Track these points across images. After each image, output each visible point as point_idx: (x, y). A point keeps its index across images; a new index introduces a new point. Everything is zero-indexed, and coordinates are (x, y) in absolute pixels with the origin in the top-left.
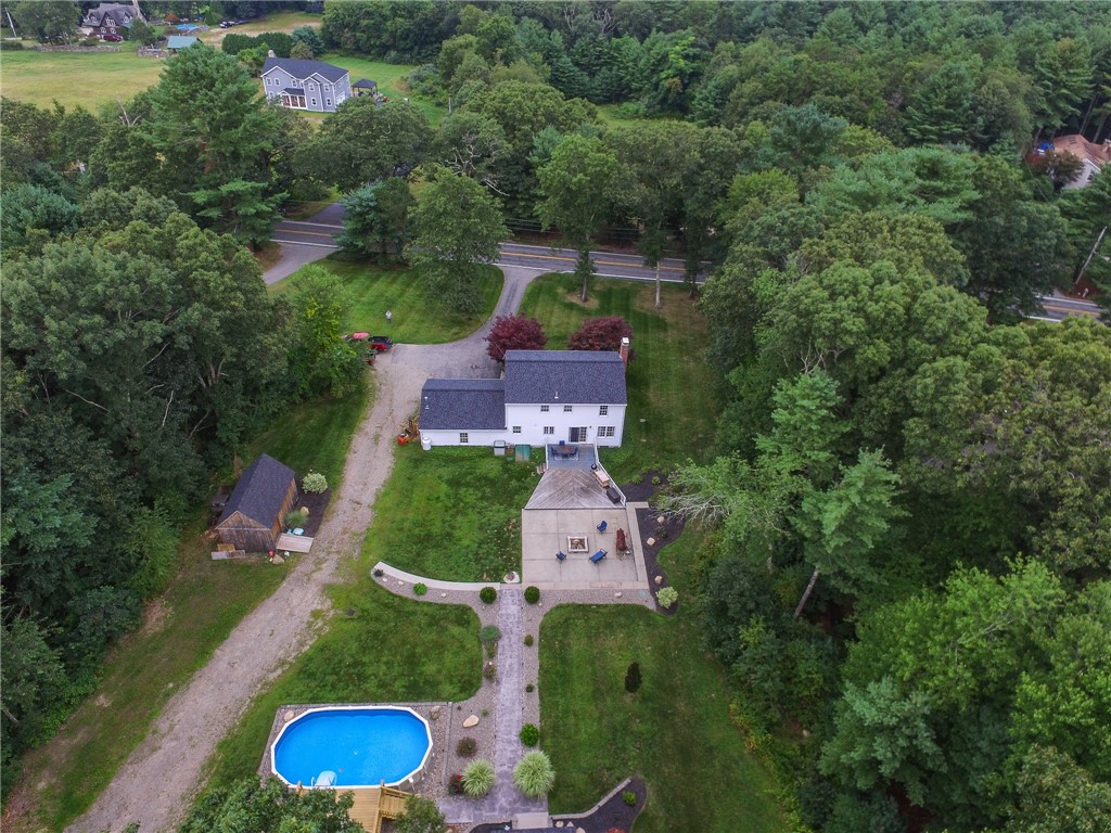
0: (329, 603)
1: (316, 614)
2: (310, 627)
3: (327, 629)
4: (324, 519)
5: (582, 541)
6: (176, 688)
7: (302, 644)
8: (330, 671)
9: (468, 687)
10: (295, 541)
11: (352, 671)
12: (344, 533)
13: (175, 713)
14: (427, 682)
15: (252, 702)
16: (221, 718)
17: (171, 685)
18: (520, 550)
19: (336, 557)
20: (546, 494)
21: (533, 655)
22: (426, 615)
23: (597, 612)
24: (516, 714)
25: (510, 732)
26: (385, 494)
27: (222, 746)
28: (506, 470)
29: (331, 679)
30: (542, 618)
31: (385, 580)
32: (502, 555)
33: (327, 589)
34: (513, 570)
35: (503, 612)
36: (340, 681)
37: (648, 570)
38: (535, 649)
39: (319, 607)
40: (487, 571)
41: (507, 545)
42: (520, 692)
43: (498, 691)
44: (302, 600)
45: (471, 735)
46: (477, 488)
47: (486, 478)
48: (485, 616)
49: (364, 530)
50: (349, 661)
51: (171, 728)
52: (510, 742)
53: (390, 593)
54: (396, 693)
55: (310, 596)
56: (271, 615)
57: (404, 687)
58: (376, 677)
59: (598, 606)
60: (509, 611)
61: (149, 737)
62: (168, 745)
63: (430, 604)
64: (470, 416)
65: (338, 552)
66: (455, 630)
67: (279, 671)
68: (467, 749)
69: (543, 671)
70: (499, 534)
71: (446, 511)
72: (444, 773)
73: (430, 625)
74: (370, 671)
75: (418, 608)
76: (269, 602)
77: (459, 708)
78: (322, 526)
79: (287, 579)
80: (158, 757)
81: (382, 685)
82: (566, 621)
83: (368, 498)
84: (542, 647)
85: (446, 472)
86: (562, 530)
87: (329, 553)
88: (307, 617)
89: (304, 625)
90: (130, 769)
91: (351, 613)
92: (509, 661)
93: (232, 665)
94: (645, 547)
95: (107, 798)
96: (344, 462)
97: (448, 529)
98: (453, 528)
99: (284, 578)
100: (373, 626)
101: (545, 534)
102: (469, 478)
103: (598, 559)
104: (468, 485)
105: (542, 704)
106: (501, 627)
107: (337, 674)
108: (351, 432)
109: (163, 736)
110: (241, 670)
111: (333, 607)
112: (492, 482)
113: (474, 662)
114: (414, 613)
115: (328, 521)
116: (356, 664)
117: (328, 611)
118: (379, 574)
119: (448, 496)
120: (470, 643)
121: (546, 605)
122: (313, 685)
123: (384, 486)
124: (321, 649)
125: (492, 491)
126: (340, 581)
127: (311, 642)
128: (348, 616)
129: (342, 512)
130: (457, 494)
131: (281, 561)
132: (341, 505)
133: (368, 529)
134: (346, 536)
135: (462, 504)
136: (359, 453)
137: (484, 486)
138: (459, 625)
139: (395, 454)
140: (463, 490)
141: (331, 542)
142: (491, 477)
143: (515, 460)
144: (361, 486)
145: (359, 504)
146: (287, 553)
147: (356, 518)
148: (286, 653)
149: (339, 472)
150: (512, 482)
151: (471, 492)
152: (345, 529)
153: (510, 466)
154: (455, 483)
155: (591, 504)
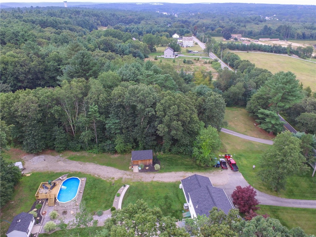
0: (116, 180)
3: (108, 181)
6: (95, 163)
7: (104, 178)
8: (95, 184)
10: (136, 169)
13: (89, 164)
15: (90, 174)
16: (86, 171)
19: (132, 178)
22: (110, 198)
25: (66, 222)
26: (158, 182)
28: (177, 211)
29: (92, 184)
31: (123, 188)
33: (121, 178)
35: (108, 216)
36: (91, 186)
39: (115, 178)
45: (68, 213)
46: (165, 204)
47: (171, 205)
48: (108, 211)
49: (142, 181)
50: (97, 186)
51: (86, 165)
53: (118, 190)
54: (85, 196)
55: (119, 176)
56: (113, 171)
57: (87, 198)
58: (91, 192)
61: (84, 163)
62: (82, 165)
63: (114, 199)
65: (134, 178)
67: (97, 176)
68: (65, 213)
71: (153, 198)
73: (106, 200)
74: (93, 191)
75: (113, 196)
76: (117, 170)
77: (77, 210)
78: (143, 173)
79: (124, 171)
80: (79, 165)
81: (88, 193)
83: (155, 179)
84: (93, 228)
85: (171, 194)
87: (133, 176)
88: (112, 177)
89: (110, 177)
91: (113, 184)
93: (100, 169)
95: (72, 161)
96: (171, 172)
100: (108, 189)
102: (169, 201)
104: (166, 201)
108: (184, 171)
110: (98, 170)
112: (169, 207)
115: (145, 173)
116: (96, 188)
117: (114, 180)
118: (125, 186)
119: (160, 197)
120: (98, 210)
122: (91, 182)
123: (162, 182)
124: (102, 181)
125: (165, 208)
126: (123, 180)
127: (105, 179)
128: (112, 184)
129: (149, 175)
130: (161, 199)
131: (130, 169)
132: (152, 175)
133: (143, 182)
134: (140, 178)
135: (156, 201)
136: (175, 174)
137: (167, 206)
138: (105, 206)
139: (176, 181)
140: (164, 200)
141: (137, 176)
142: (172, 207)
143: (183, 213)
144: (161, 177)
145: (153, 178)
146: (132, 169)
147: (147, 178)
148: (102, 176)
149: (165, 172)
150: (171, 213)
151: (163, 202)
152: (143, 177)
153: (179, 212)
154: (166, 198)
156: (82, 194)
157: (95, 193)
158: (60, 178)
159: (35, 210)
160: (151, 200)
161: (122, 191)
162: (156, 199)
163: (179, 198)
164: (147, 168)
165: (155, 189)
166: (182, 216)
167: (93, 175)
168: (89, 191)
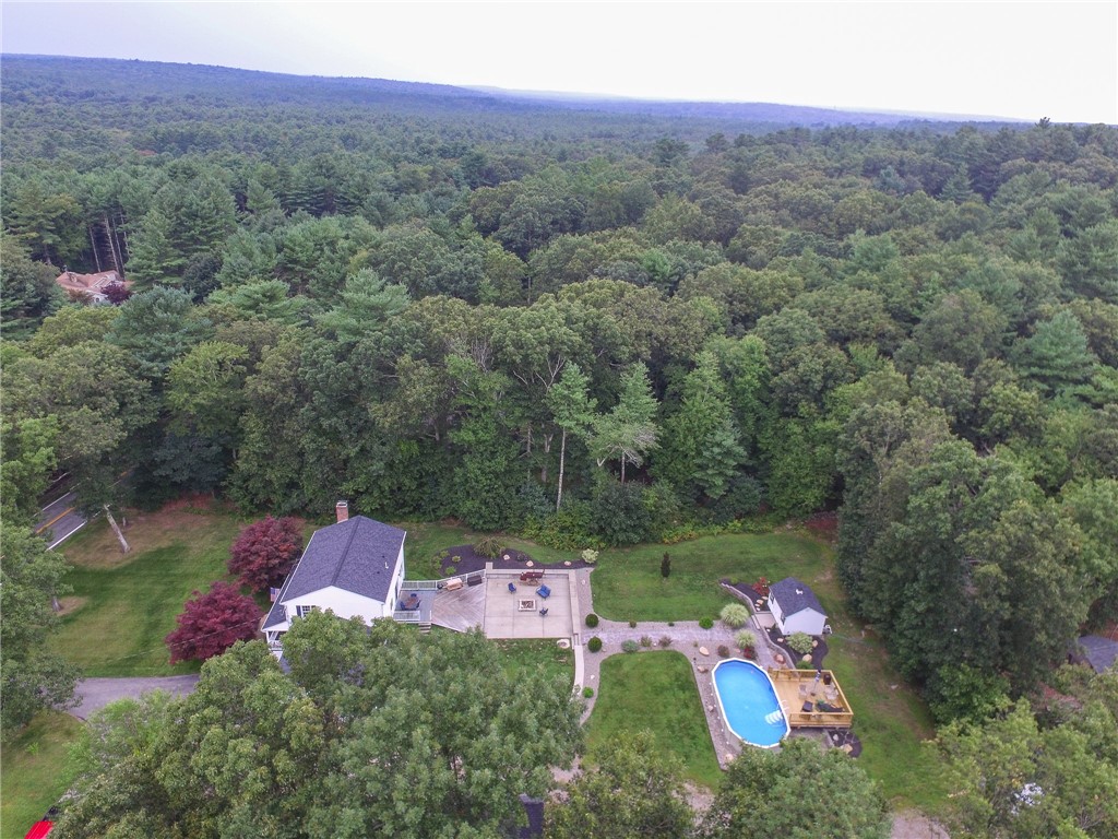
5: (524, 603)
9: (677, 658)
11: (677, 729)
14: (677, 680)
18: (532, 640)
20: (465, 622)
21: (644, 624)
23: (600, 594)
24: (691, 631)
29: (687, 741)
30: (607, 619)
32: (539, 650)
34: (555, 643)
37: (558, 568)
38: (636, 623)
41: (527, 648)
42: (674, 629)
43: (675, 639)
48: (612, 650)
50: (668, 732)
52: (712, 634)
54: (691, 696)
57: (684, 692)
59: (593, 593)
66: (626, 668)
68: (722, 651)
69: (654, 620)
70: (513, 652)
73: (622, 684)
74: (674, 716)
75: (606, 694)
77: (694, 658)
81: (686, 706)
86: (509, 613)
94: (534, 567)
101: (513, 625)
103: (545, 594)
105: (681, 620)
106: (621, 641)
107: (681, 737)
113: (655, 655)
116: (670, 726)
120: (636, 659)
122: (695, 753)
138: (622, 666)
155: (480, 597)
157: (665, 707)
159: (807, 658)
167: (705, 793)
168: (689, 713)
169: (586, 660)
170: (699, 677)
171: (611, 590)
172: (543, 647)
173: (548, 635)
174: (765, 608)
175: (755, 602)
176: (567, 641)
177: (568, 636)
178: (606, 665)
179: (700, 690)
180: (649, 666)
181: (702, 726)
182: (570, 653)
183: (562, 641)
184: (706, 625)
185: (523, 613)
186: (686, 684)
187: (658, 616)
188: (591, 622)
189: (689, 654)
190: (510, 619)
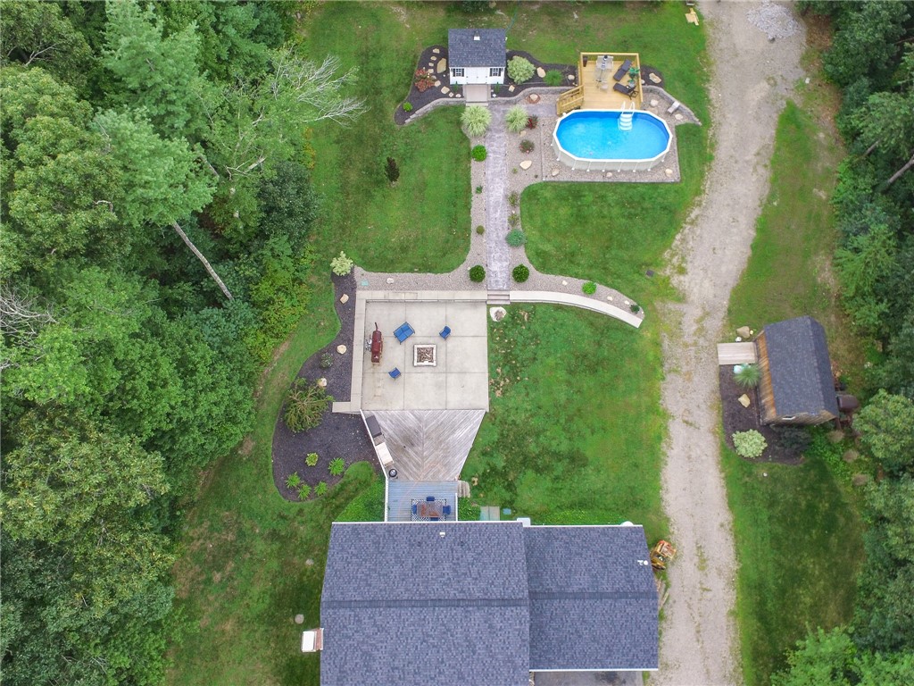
0: (674, 282)
1: (682, 271)
2: (683, 258)
3: (666, 255)
4: (718, 395)
5: (421, 359)
6: (770, 202)
7: (683, 240)
8: (650, 211)
9: (531, 194)
10: (739, 355)
11: (632, 211)
12: (689, 373)
13: (758, 180)
14: (566, 200)
15: (704, 191)
16: (721, 177)
17: (775, 204)
18: (491, 350)
19: (686, 339)
20: (460, 434)
21: (477, 218)
22: (578, 264)
23: (413, 264)
24: (489, 172)
25: (495, 159)
26: (660, 438)
27: (711, 158)
28: (510, 487)
29: (647, 204)
30: (467, 258)
31: (627, 303)
32: (510, 342)
33: (682, 299)
34: (498, 323)
35: (505, 264)
36: (639, 203)
37: (353, 313)
38: (473, 227)
39: (682, 278)
40: (524, 323)
41: (506, 356)
42: (487, 189)
43: (505, 190)
44: (701, 286)
45: (525, 156)
46: (545, 451)
47: (538, 470)
48: (521, 257)
49: (668, 378)
51: (755, 170)
52: (494, 152)
53: (617, 289)
54: (590, 191)
55: (695, 290)
56: (724, 269)
57: (584, 196)
58: (610, 205)
59: (411, 271)
60: (499, 264)
61: (768, 162)
62: (750, 157)
63: (577, 276)
64: (574, 549)
65: (686, 345)
66: (548, 247)
67: (693, 216)
68: (527, 147)
69: (467, 207)
70: (514, 372)
71: (579, 410)
72: (542, 133)
73: (573, 254)
74: (615, 211)
75: (587, 272)
76: (732, 283)
77: (536, 177)
78: (716, 382)
79: (725, 309)
80: (754, 149)
81: (603, 197)
82: (444, 255)
83: (677, 430)
84: (468, 229)
85: (592, 480)
86: (442, 378)
87: (695, 344)
88: (689, 267)
89: (689, 258)
90: (767, 141)
91: (650, 273)
92: (498, 215)
93: (734, 220)
94: (349, 343)
95: (772, 124)
97: (573, 381)
98: (569, 383)
99: (729, 311)
100: (625, 255)
101: (463, 373)
102: (560, 468)
103: (404, 332)
104: (558, 456)
105: (470, 179)
106: (506, 247)
107: (643, 209)
109: (758, 163)
110: (725, 215)
111: (669, 278)
112: (527, 462)
113: (529, 215)
114: (591, 267)
115: (713, 392)
116: (629, 217)
117: (672, 274)
118: (634, 310)
119: (582, 437)
120: (534, 235)
121: (463, 270)
122: (660, 200)
123: (664, 454)
124: (665, 235)
125: (527, 446)
126: (671, 306)
127: (676, 242)
128: (651, 268)
129: (703, 407)
130: (570, 439)
131: (739, 330)
132: (707, 418)
133: (664, 379)
134: (685, 369)
135: (563, 421)
136: (717, 525)
137: (538, 456)
138: (545, 252)
139: (668, 520)
140: (564, 447)
141: (698, 359)
142: (530, 474)
143: (501, 509)
144: (694, 455)
145: (687, 422)
146: (738, 339)
147: (682, 397)
148: (693, 232)
149: (730, 481)
150: (503, 464)
151: (554, 443)
152: (690, 380)
153: (507, 496)
154: (576, 460)
155: (406, 418)
156: (599, 179)
157: (604, 217)
158: (677, 104)
159: (541, 73)
160: (569, 401)
161: (608, 302)
162: (570, 419)
163: (571, 507)
164: (745, 400)
165: (620, 422)
166: (490, 505)
167: (701, 201)
168: (611, 197)
169: (535, 288)
170: (565, 177)
171: (404, 249)
172: (503, 336)
173: (484, 331)
174: (458, 89)
175: (446, 96)
176: (493, 311)
177: (484, 309)
178: (544, 267)
179: (583, 180)
180: (545, 224)
181: (628, 188)
182: (514, 308)
183: (493, 315)
184: (480, 154)
185: (441, 362)
186: (573, 192)
187: (460, 203)
188: (477, 275)
189: (528, 181)
190: (452, 378)
